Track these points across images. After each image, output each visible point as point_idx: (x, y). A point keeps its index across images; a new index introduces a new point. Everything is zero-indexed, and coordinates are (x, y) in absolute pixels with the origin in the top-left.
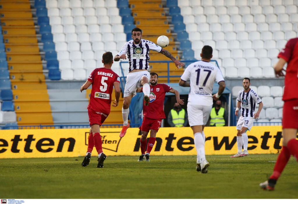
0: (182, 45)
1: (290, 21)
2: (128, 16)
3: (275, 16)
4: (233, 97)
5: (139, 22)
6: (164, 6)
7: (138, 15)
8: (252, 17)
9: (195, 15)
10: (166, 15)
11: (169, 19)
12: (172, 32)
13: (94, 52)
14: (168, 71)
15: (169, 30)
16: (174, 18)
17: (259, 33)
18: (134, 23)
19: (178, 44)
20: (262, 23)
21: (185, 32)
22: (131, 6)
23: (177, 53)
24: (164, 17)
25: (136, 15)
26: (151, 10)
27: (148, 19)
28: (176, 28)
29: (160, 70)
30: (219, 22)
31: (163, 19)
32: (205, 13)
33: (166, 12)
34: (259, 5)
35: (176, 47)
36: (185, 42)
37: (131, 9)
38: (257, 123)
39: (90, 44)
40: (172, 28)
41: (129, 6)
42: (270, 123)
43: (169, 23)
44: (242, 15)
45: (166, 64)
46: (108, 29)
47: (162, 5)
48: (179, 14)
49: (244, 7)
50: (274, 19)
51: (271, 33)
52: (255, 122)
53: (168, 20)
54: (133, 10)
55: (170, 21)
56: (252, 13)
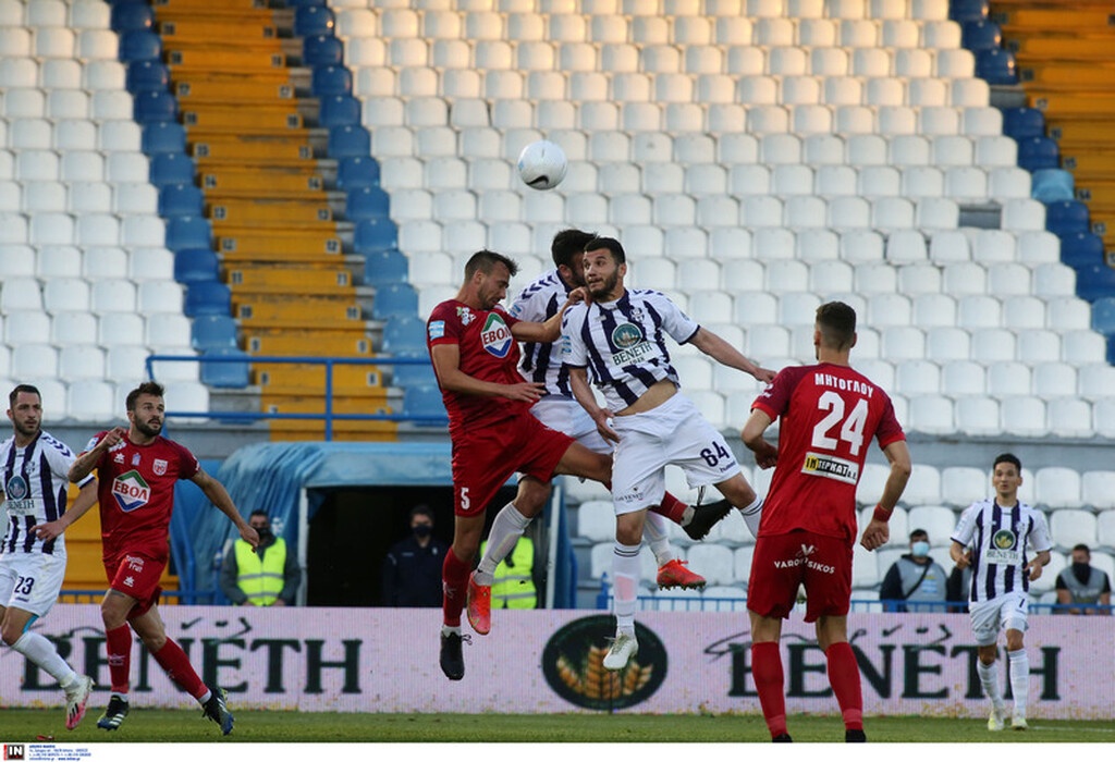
0: (382, 300)
1: (786, 223)
2: (181, 184)
3: (733, 204)
4: (567, 501)
5: (223, 210)
6: (319, 155)
7: (221, 182)
8: (646, 202)
9: (435, 191)
10: (327, 187)
11: (336, 201)
12: (346, 250)
13: (50, 316)
14: (328, 397)
15: (335, 244)
16: (354, 200)
17: (670, 266)
18: (206, 213)
19: (369, 297)
20: (683, 228)
21: (397, 250)
22: (196, 151)
23: (364, 330)
24: (317, 193)
25: (214, 183)
26: (270, 167)
27: (256, 200)
28: (362, 235)
29: (299, 392)
30: (524, 218)
31: (315, 201)
32: (471, 186)
33: (327, 175)
34: (673, 160)
35: (359, 305)
36: (395, 289)
37: (196, 160)
38: (653, 598)
39: (35, 287)
40: (347, 237)
41: (189, 150)
42: (702, 600)
43: (337, 218)
44: (610, 195)
45: (322, 368)
46: (109, 232)
47: (310, 150)
48: (376, 184)
49: (616, 165)
50: (727, 214)
51: (714, 267)
52: (649, 594)
53: (333, 206)
54: (200, 165)
55: (342, 208)
56: (645, 188)
